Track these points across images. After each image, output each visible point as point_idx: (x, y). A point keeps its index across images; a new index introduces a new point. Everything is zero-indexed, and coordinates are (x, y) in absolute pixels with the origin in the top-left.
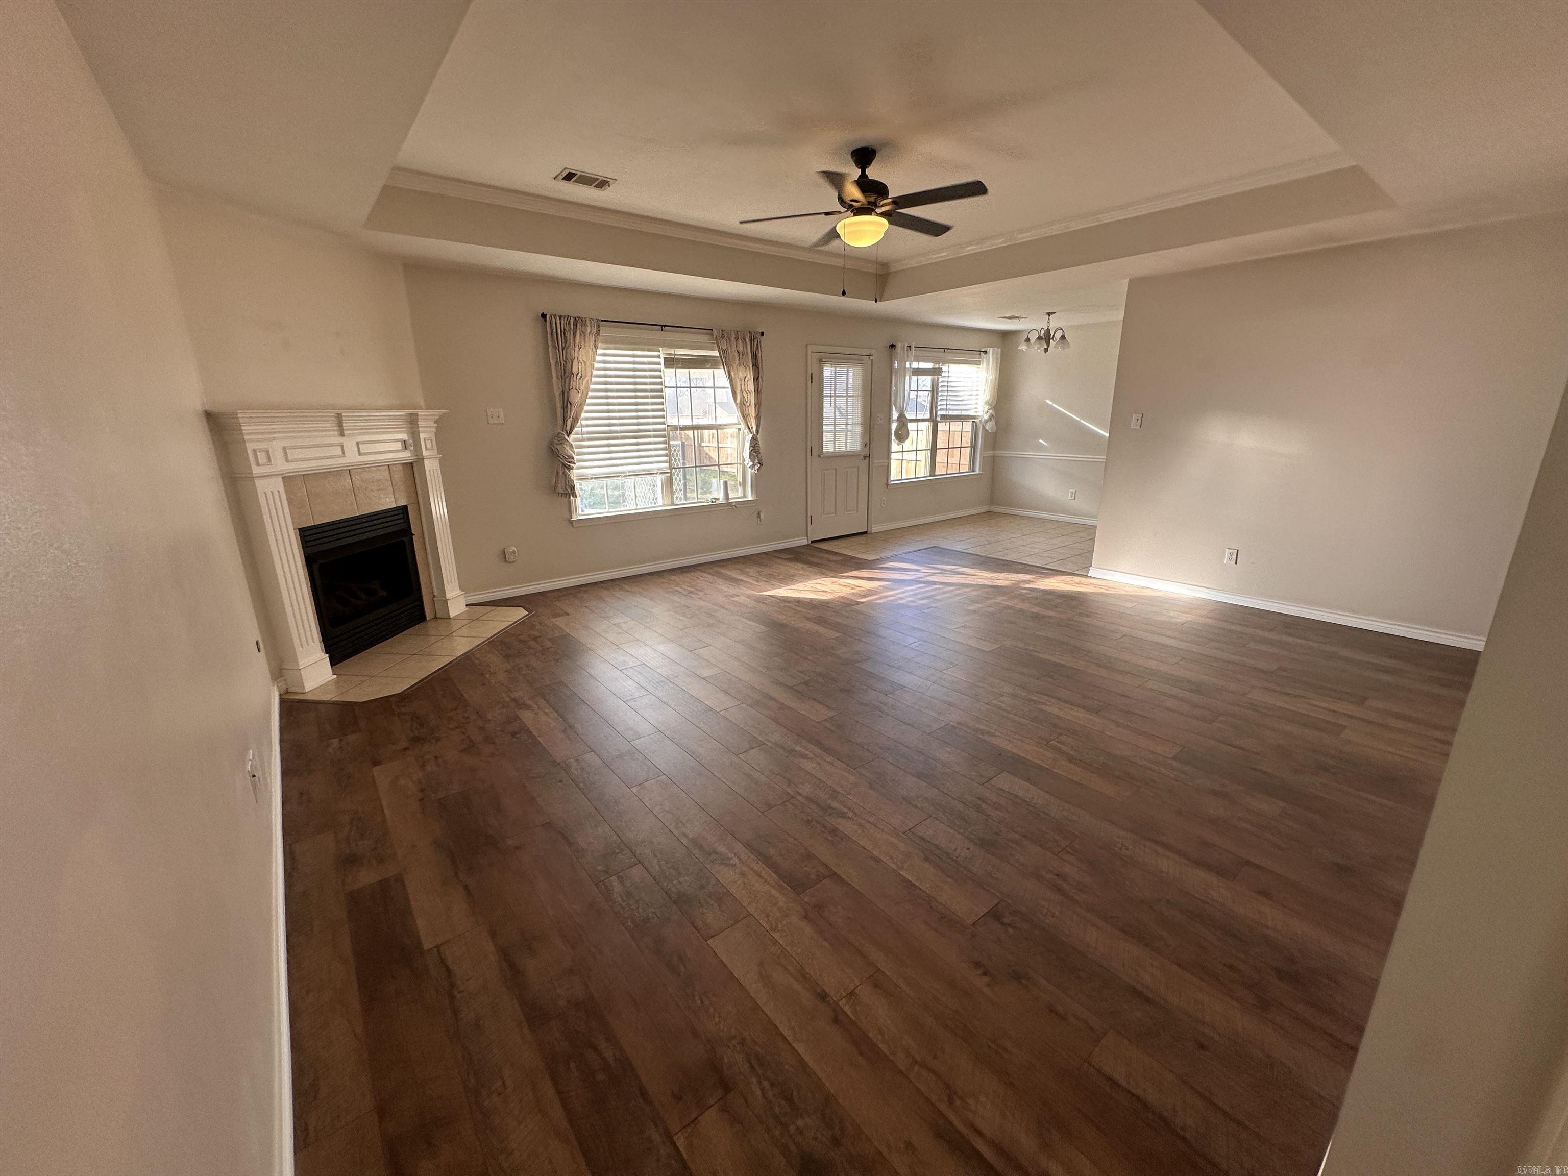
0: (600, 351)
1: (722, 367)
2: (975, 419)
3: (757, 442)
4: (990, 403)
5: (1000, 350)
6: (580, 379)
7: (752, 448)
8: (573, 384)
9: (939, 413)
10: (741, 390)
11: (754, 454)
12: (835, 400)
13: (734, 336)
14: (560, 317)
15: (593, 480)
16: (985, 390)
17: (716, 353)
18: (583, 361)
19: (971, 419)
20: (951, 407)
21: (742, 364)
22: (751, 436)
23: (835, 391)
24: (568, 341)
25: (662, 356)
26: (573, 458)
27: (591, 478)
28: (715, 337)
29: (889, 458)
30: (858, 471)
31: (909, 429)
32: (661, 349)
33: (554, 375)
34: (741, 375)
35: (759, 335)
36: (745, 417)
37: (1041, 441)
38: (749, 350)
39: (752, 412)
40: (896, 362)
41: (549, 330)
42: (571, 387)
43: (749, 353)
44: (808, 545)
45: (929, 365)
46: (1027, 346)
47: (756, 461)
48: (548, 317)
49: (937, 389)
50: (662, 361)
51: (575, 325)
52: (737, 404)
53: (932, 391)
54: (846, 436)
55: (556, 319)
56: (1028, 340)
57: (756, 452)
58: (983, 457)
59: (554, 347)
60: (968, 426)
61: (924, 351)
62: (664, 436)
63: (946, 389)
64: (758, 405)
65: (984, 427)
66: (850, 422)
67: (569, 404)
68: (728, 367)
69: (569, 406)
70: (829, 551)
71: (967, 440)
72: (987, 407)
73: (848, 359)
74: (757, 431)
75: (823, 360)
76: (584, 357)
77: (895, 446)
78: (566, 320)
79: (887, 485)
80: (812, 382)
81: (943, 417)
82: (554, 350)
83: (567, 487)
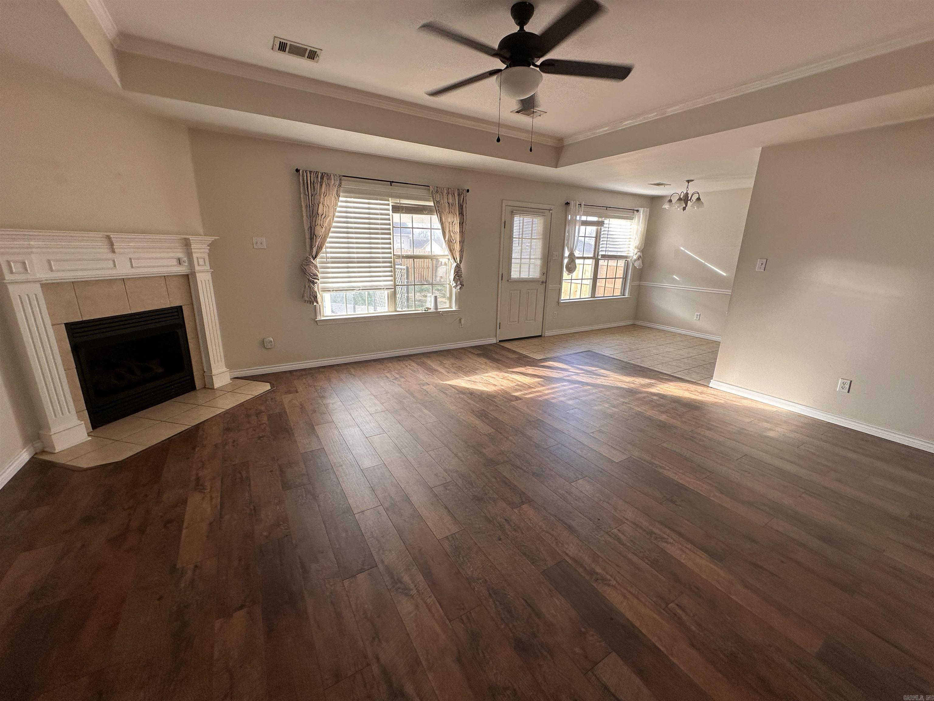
0: (341, 199)
1: (436, 214)
2: (627, 258)
3: (460, 269)
4: (639, 248)
5: (648, 209)
6: (324, 218)
7: (456, 273)
8: (319, 222)
9: (600, 253)
10: (449, 231)
11: (457, 277)
12: (522, 241)
13: (446, 192)
14: (311, 172)
15: (335, 292)
16: (635, 238)
17: (432, 204)
18: (327, 205)
19: (625, 258)
20: (610, 249)
21: (451, 212)
22: (455, 264)
23: (522, 234)
24: (316, 190)
25: (391, 204)
26: (317, 276)
27: (333, 291)
28: (431, 191)
29: (560, 283)
30: (537, 292)
31: (577, 263)
32: (390, 199)
33: (304, 214)
34: (450, 220)
35: (465, 192)
36: (451, 250)
37: (674, 276)
38: (457, 202)
39: (457, 247)
40: (570, 216)
41: (301, 182)
42: (316, 224)
43: (457, 205)
44: (496, 344)
45: (595, 219)
46: (670, 205)
47: (459, 283)
48: (301, 172)
49: (600, 236)
50: (390, 208)
51: (322, 178)
52: (445, 241)
53: (596, 237)
54: (529, 267)
55: (307, 174)
56: (670, 201)
57: (458, 276)
58: (632, 286)
59: (305, 194)
60: (621, 263)
61: (591, 208)
62: (390, 262)
63: (606, 236)
64: (462, 242)
65: (633, 264)
66: (532, 257)
67: (314, 236)
68: (440, 214)
69: (315, 237)
70: (510, 349)
71: (620, 273)
72: (636, 250)
73: (533, 212)
74: (461, 261)
75: (514, 212)
76: (328, 201)
77: (566, 275)
78: (315, 174)
79: (558, 303)
80: (505, 227)
81: (604, 256)
82: (305, 197)
83: (311, 296)
